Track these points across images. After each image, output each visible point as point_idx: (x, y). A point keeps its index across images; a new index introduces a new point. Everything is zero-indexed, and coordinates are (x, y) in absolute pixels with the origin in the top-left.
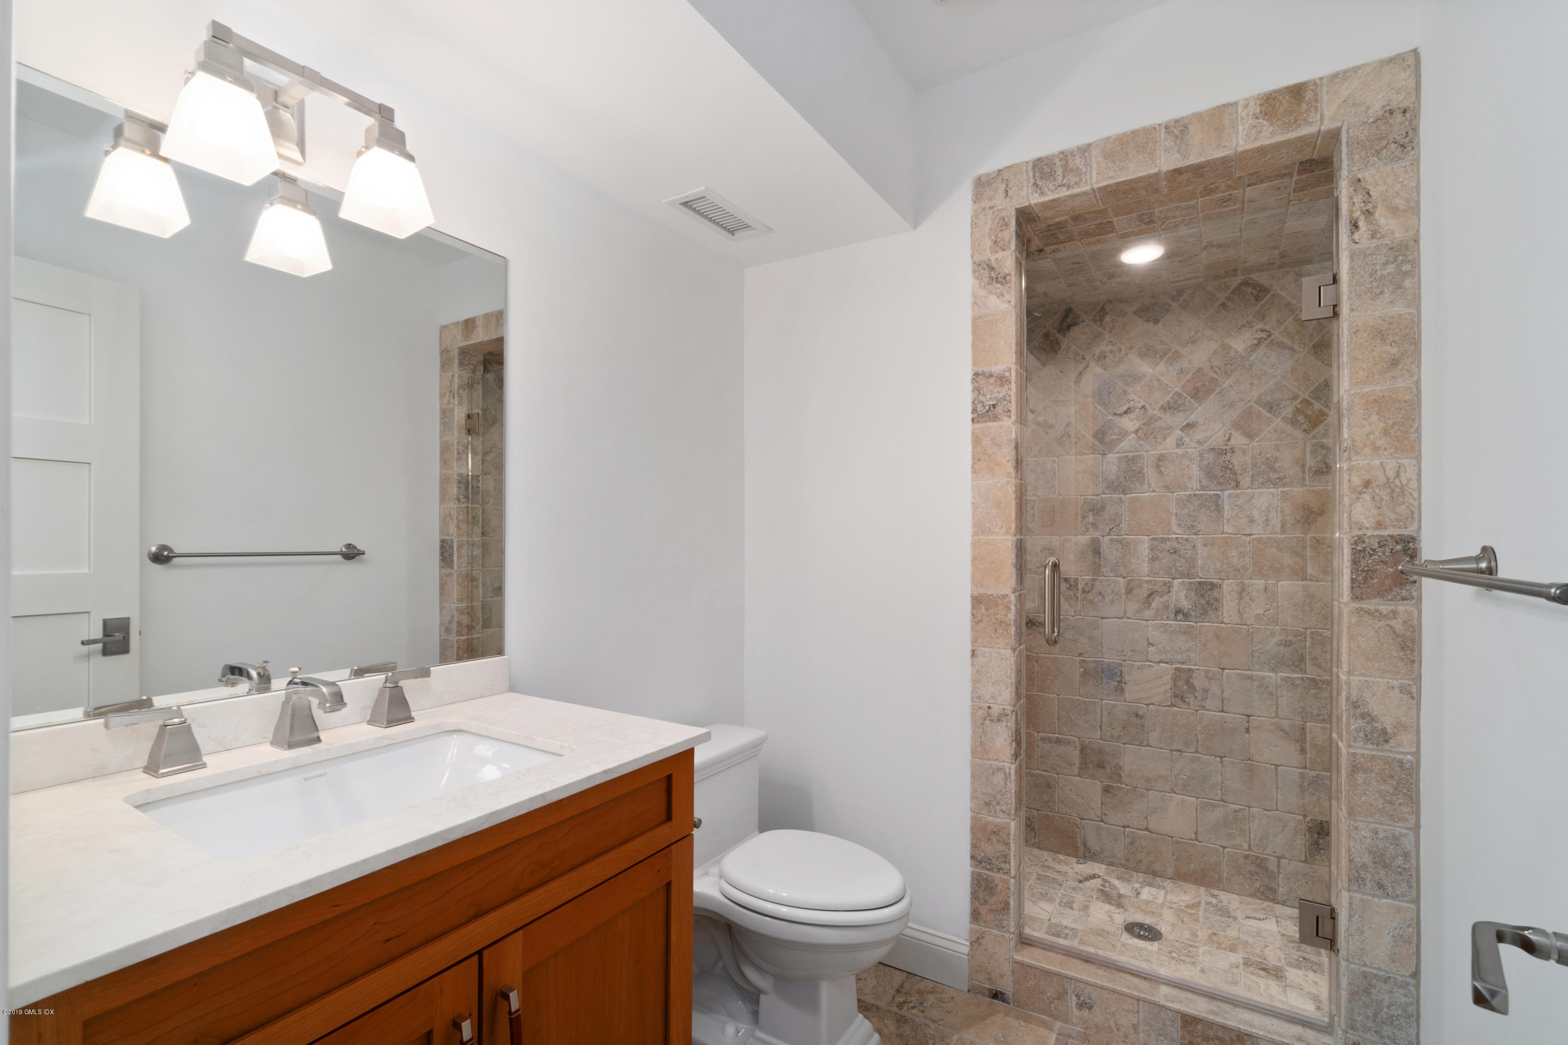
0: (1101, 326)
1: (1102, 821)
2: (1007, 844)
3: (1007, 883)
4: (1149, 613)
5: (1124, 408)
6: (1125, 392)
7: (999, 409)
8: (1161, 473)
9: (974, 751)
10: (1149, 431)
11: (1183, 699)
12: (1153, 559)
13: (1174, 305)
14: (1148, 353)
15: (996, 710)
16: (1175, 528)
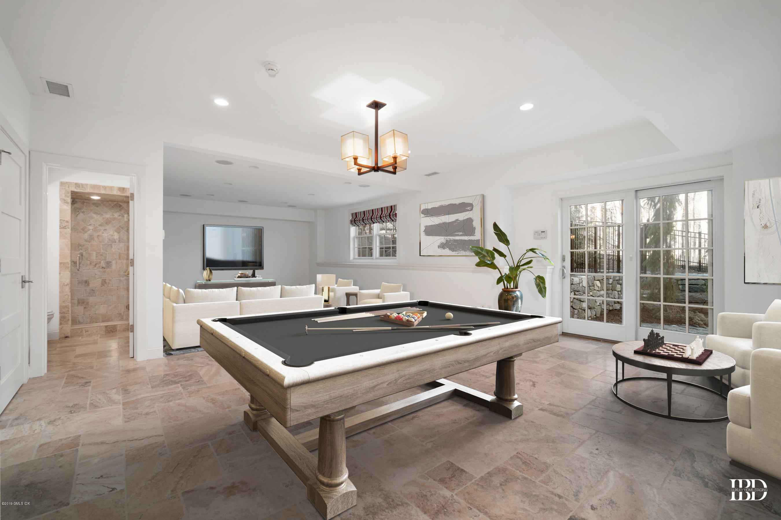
0: (83, 205)
1: (84, 315)
2: (69, 308)
3: (69, 315)
4: (95, 268)
5: (89, 224)
6: (90, 221)
7: (66, 227)
8: (98, 239)
9: (60, 292)
10: (95, 230)
11: (104, 285)
12: (97, 257)
13: (102, 204)
14: (95, 213)
15: (66, 284)
16: (102, 250)
